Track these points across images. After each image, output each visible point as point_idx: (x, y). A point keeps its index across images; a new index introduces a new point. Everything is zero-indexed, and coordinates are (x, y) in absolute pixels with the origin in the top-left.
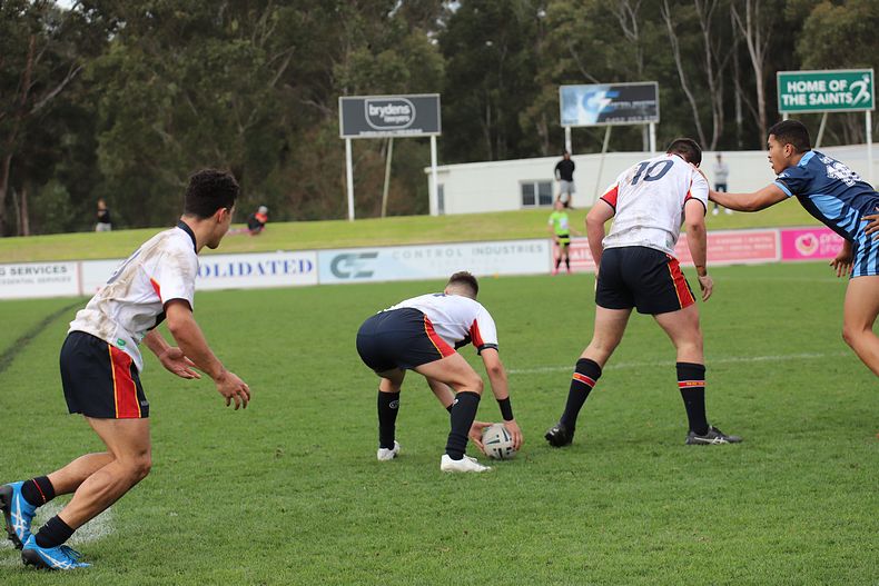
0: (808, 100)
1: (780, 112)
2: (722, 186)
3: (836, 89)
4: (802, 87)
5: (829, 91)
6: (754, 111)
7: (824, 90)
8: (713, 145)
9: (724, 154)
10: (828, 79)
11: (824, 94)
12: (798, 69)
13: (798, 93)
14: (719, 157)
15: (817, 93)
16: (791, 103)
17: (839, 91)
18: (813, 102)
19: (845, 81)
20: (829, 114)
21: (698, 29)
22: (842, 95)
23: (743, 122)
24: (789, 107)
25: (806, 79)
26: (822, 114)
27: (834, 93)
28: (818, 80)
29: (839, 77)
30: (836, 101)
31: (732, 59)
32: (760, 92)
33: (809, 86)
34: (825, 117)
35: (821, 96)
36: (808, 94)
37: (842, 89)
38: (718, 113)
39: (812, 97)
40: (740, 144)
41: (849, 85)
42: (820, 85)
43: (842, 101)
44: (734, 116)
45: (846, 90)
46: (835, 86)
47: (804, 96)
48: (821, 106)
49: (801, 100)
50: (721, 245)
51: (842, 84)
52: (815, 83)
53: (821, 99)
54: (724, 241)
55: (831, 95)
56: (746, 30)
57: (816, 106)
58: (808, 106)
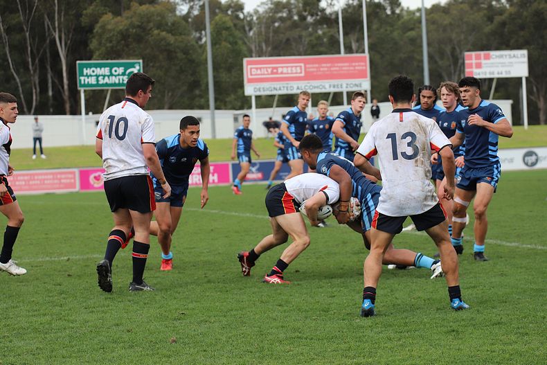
0: (98, 81)
1: (79, 88)
2: (38, 139)
3: (117, 73)
4: (93, 71)
5: (112, 75)
6: (60, 87)
7: (109, 74)
8: (33, 111)
9: (40, 117)
10: (111, 66)
11: (109, 76)
12: (90, 59)
13: (91, 76)
14: (36, 119)
15: (104, 76)
16: (86, 83)
17: (119, 75)
18: (101, 82)
19: (123, 68)
20: (112, 90)
21: (22, 30)
22: (121, 77)
23: (53, 95)
24: (84, 85)
25: (96, 66)
26: (108, 90)
27: (116, 76)
28: (105, 67)
29: (119, 65)
30: (117, 82)
31: (45, 52)
32: (65, 74)
33: (99, 71)
34: (109, 92)
35: (106, 78)
36: (97, 76)
37: (121, 73)
38: (36, 89)
39: (100, 78)
40: (51, 110)
41: (125, 71)
42: (106, 71)
43: (121, 81)
44: (47, 91)
45: (124, 74)
46: (116, 71)
47: (95, 77)
48: (106, 85)
49: (93, 81)
50: (37, 180)
51: (121, 70)
52: (103, 69)
53: (106, 80)
54: (40, 177)
55: (114, 77)
56: (55, 32)
57: (103, 85)
58: (98, 85)
